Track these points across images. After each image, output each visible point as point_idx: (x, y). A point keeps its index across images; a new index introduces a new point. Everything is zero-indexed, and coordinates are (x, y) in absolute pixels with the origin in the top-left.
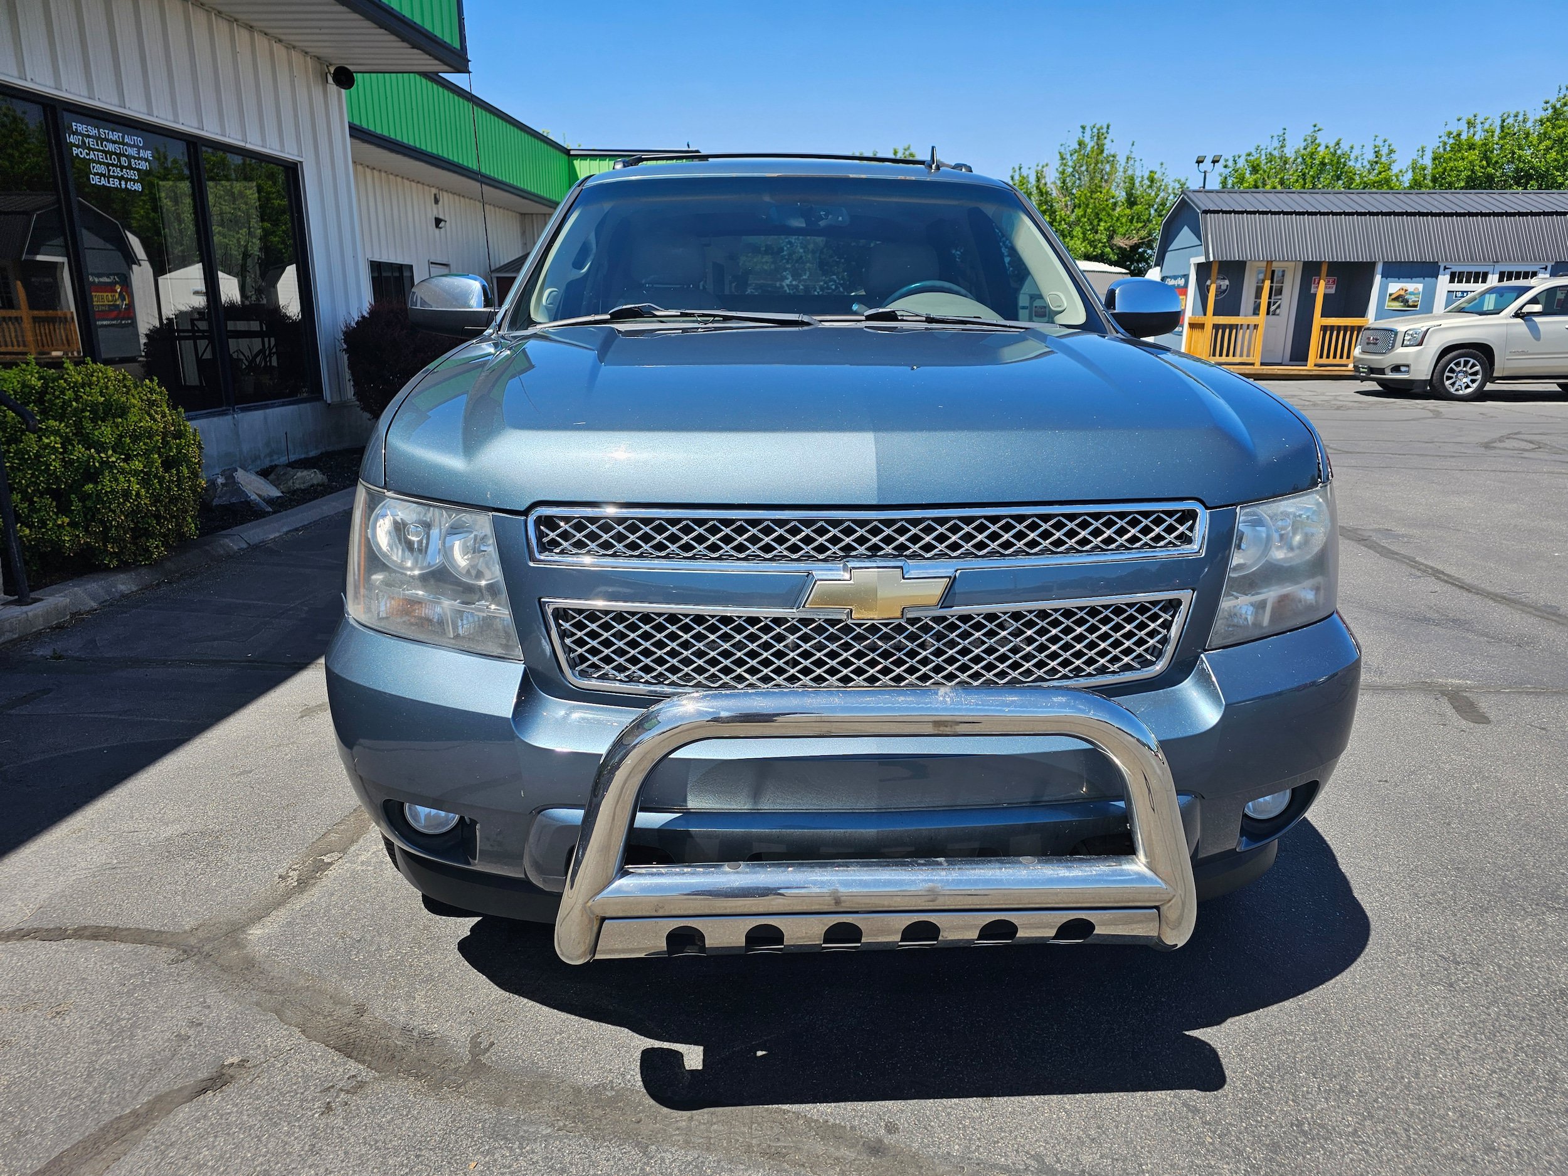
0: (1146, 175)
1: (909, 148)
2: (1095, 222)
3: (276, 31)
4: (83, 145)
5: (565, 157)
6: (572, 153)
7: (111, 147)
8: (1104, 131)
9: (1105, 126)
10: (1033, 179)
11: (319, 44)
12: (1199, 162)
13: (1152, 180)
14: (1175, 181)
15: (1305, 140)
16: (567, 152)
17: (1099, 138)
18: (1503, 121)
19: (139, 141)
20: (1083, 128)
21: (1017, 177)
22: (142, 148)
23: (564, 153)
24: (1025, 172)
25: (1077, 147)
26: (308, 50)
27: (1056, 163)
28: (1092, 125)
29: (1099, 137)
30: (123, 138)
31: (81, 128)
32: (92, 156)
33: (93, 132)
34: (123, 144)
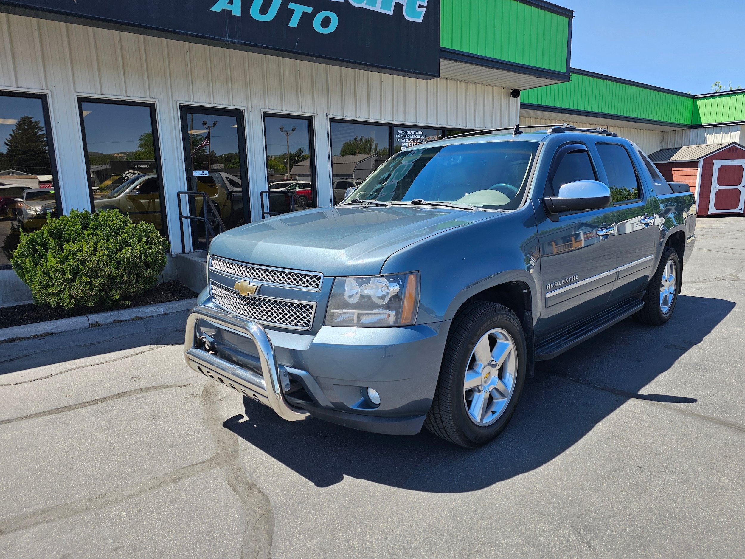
3: (485, 82)
4: (401, 137)
5: (691, 100)
6: (696, 97)
7: (411, 136)
11: (505, 83)
16: (693, 97)
19: (422, 133)
22: (423, 135)
23: (692, 98)
26: (501, 86)
30: (416, 133)
31: (400, 132)
32: (403, 140)
33: (405, 132)
34: (416, 134)
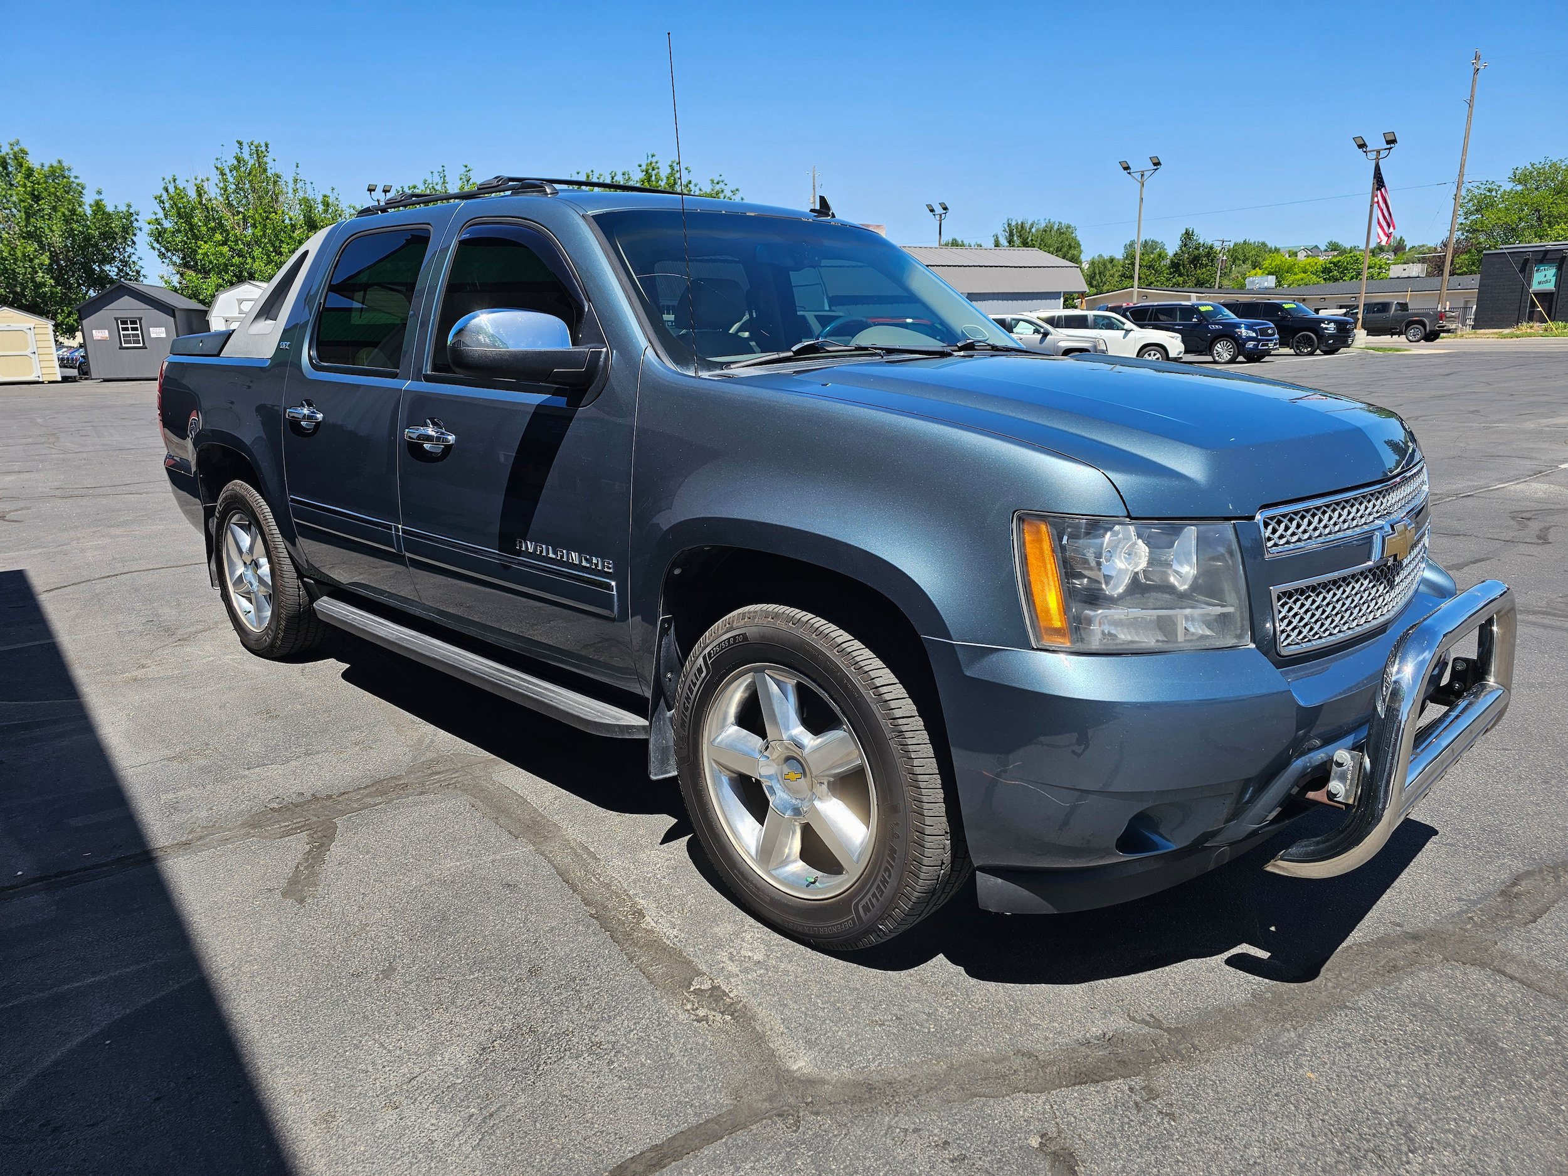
0: (320, 199)
1: (18, 143)
2: (277, 244)
8: (263, 149)
9: (263, 145)
10: (192, 194)
12: (371, 190)
13: (326, 205)
14: (350, 207)
15: (461, 179)
17: (259, 157)
18: (613, 179)
20: (240, 143)
21: (171, 190)
24: (181, 184)
25: (236, 163)
27: (215, 177)
28: (249, 141)
29: (259, 154)
